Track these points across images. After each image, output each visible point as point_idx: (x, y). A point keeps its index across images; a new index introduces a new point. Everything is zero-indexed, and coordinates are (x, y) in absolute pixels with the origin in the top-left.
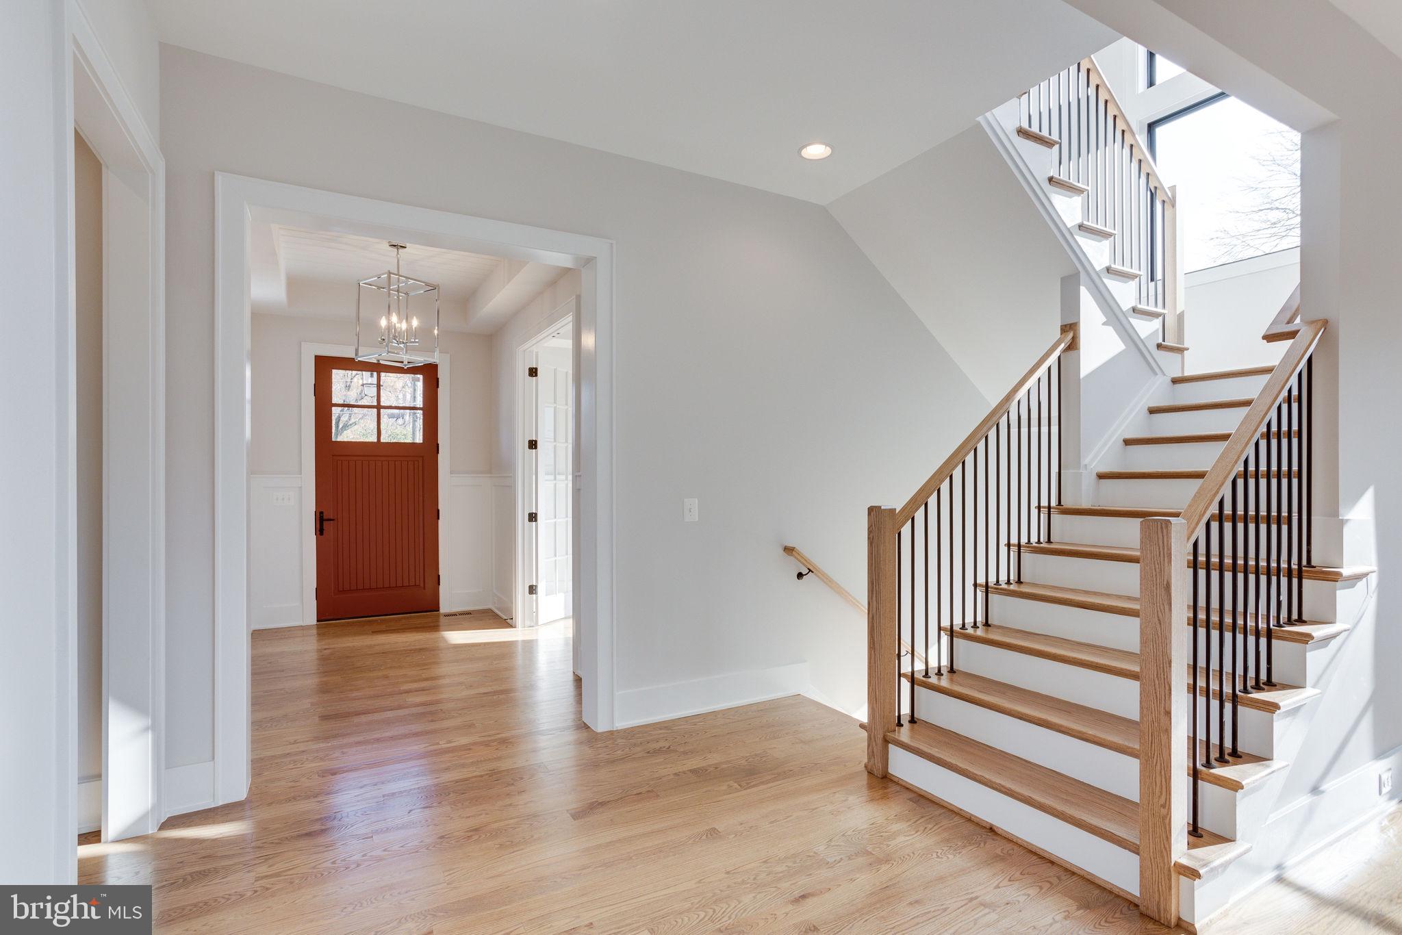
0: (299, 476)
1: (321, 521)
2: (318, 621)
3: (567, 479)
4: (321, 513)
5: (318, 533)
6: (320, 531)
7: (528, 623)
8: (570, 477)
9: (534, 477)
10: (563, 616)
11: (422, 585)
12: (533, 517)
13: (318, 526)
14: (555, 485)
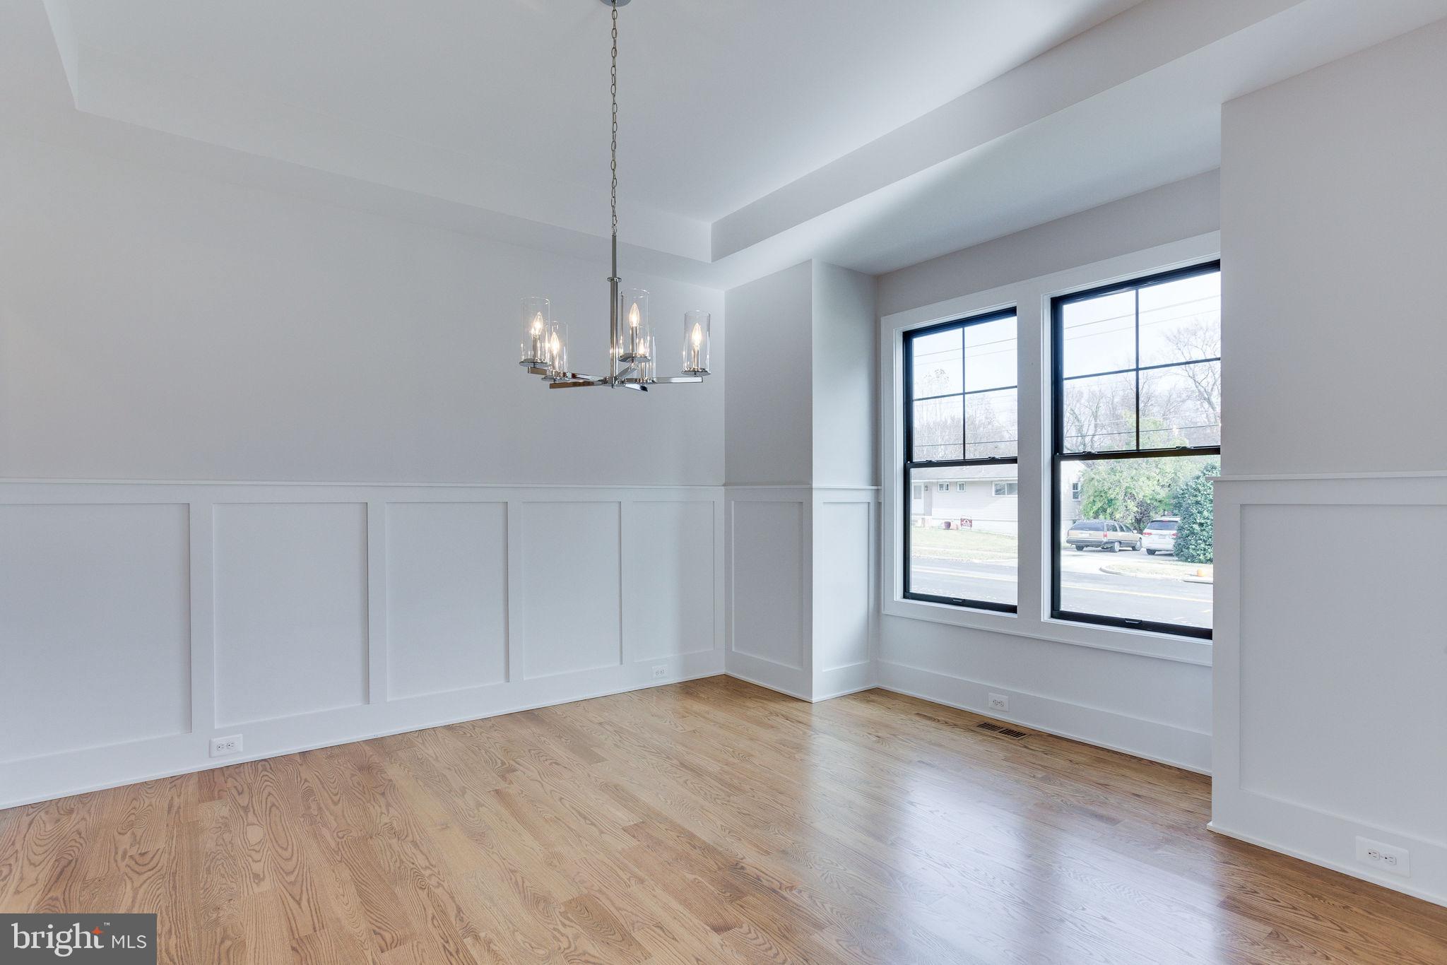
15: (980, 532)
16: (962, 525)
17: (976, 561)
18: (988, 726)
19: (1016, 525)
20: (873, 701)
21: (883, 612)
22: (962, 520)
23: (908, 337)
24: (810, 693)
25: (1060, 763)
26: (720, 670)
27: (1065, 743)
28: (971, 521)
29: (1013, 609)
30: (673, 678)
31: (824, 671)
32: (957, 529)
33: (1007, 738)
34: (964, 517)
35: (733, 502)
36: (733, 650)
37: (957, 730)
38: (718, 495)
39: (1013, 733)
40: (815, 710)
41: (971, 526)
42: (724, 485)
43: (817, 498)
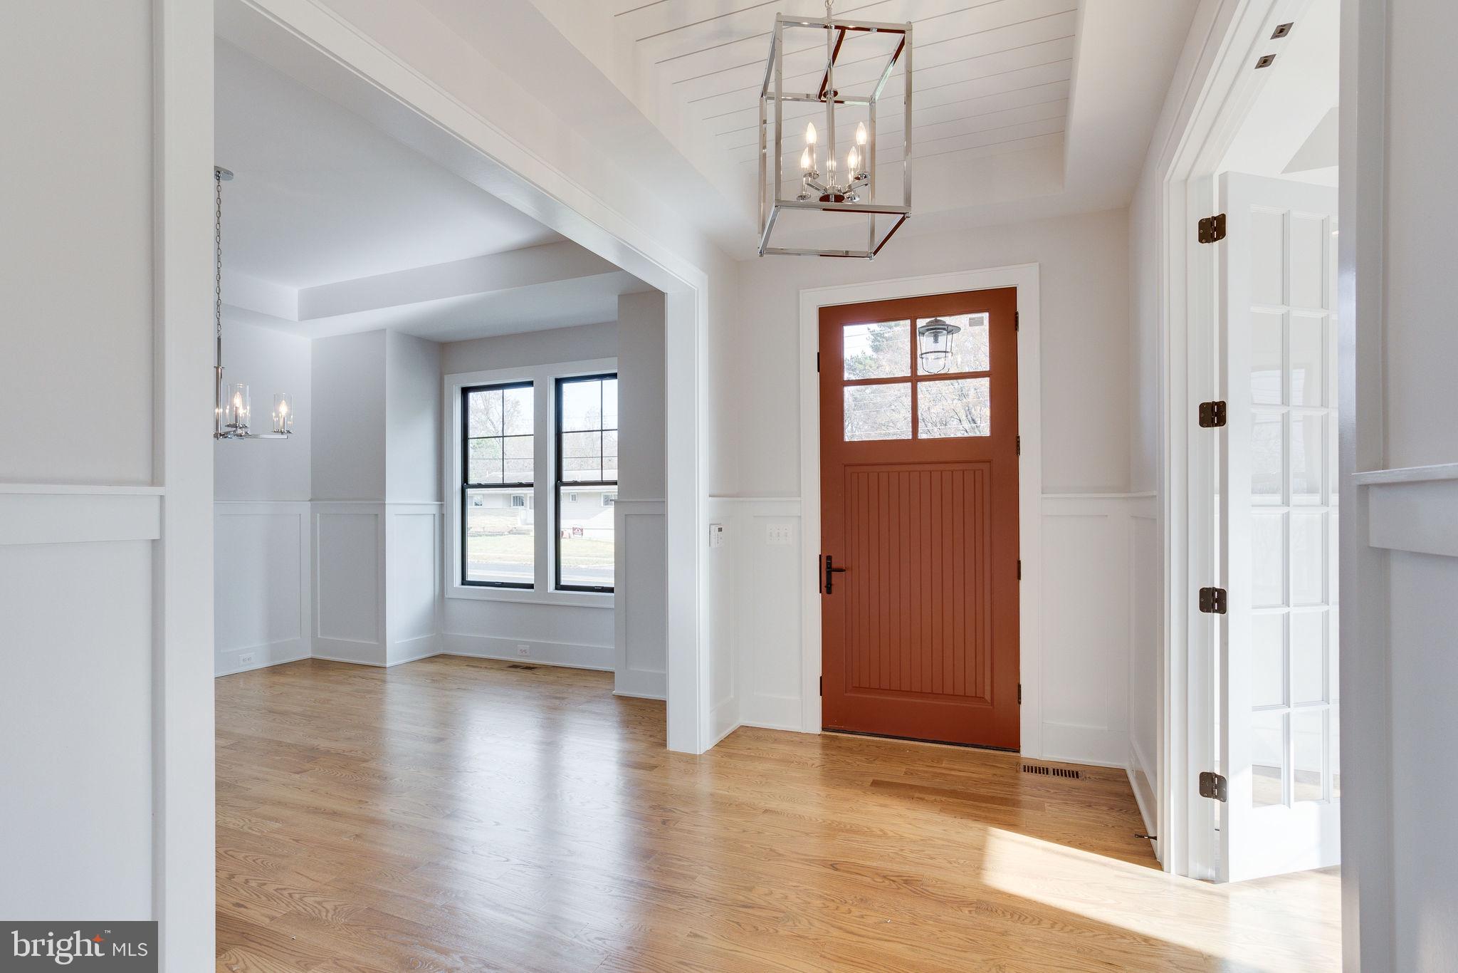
0: (799, 499)
1: (829, 571)
2: (823, 729)
3: (1325, 503)
4: (829, 558)
5: (824, 589)
6: (827, 587)
7: (1197, 868)
8: (1335, 499)
9: (1217, 498)
10: (1317, 866)
11: (988, 697)
12: (1213, 600)
13: (824, 578)
14: (1286, 519)
15: (590, 540)
16: (574, 533)
17: (583, 567)
18: (515, 666)
19: (612, 532)
20: (436, 662)
21: (446, 596)
22: (574, 529)
23: (465, 391)
24: (384, 659)
25: (551, 678)
26: (308, 654)
27: (559, 670)
28: (582, 530)
29: (531, 586)
30: (260, 663)
31: (396, 642)
32: (570, 537)
33: (525, 671)
34: (575, 527)
35: (318, 515)
36: (319, 636)
37: (492, 671)
38: (305, 509)
39: (529, 668)
40: (388, 671)
41: (582, 534)
42: (309, 501)
43: (389, 511)
